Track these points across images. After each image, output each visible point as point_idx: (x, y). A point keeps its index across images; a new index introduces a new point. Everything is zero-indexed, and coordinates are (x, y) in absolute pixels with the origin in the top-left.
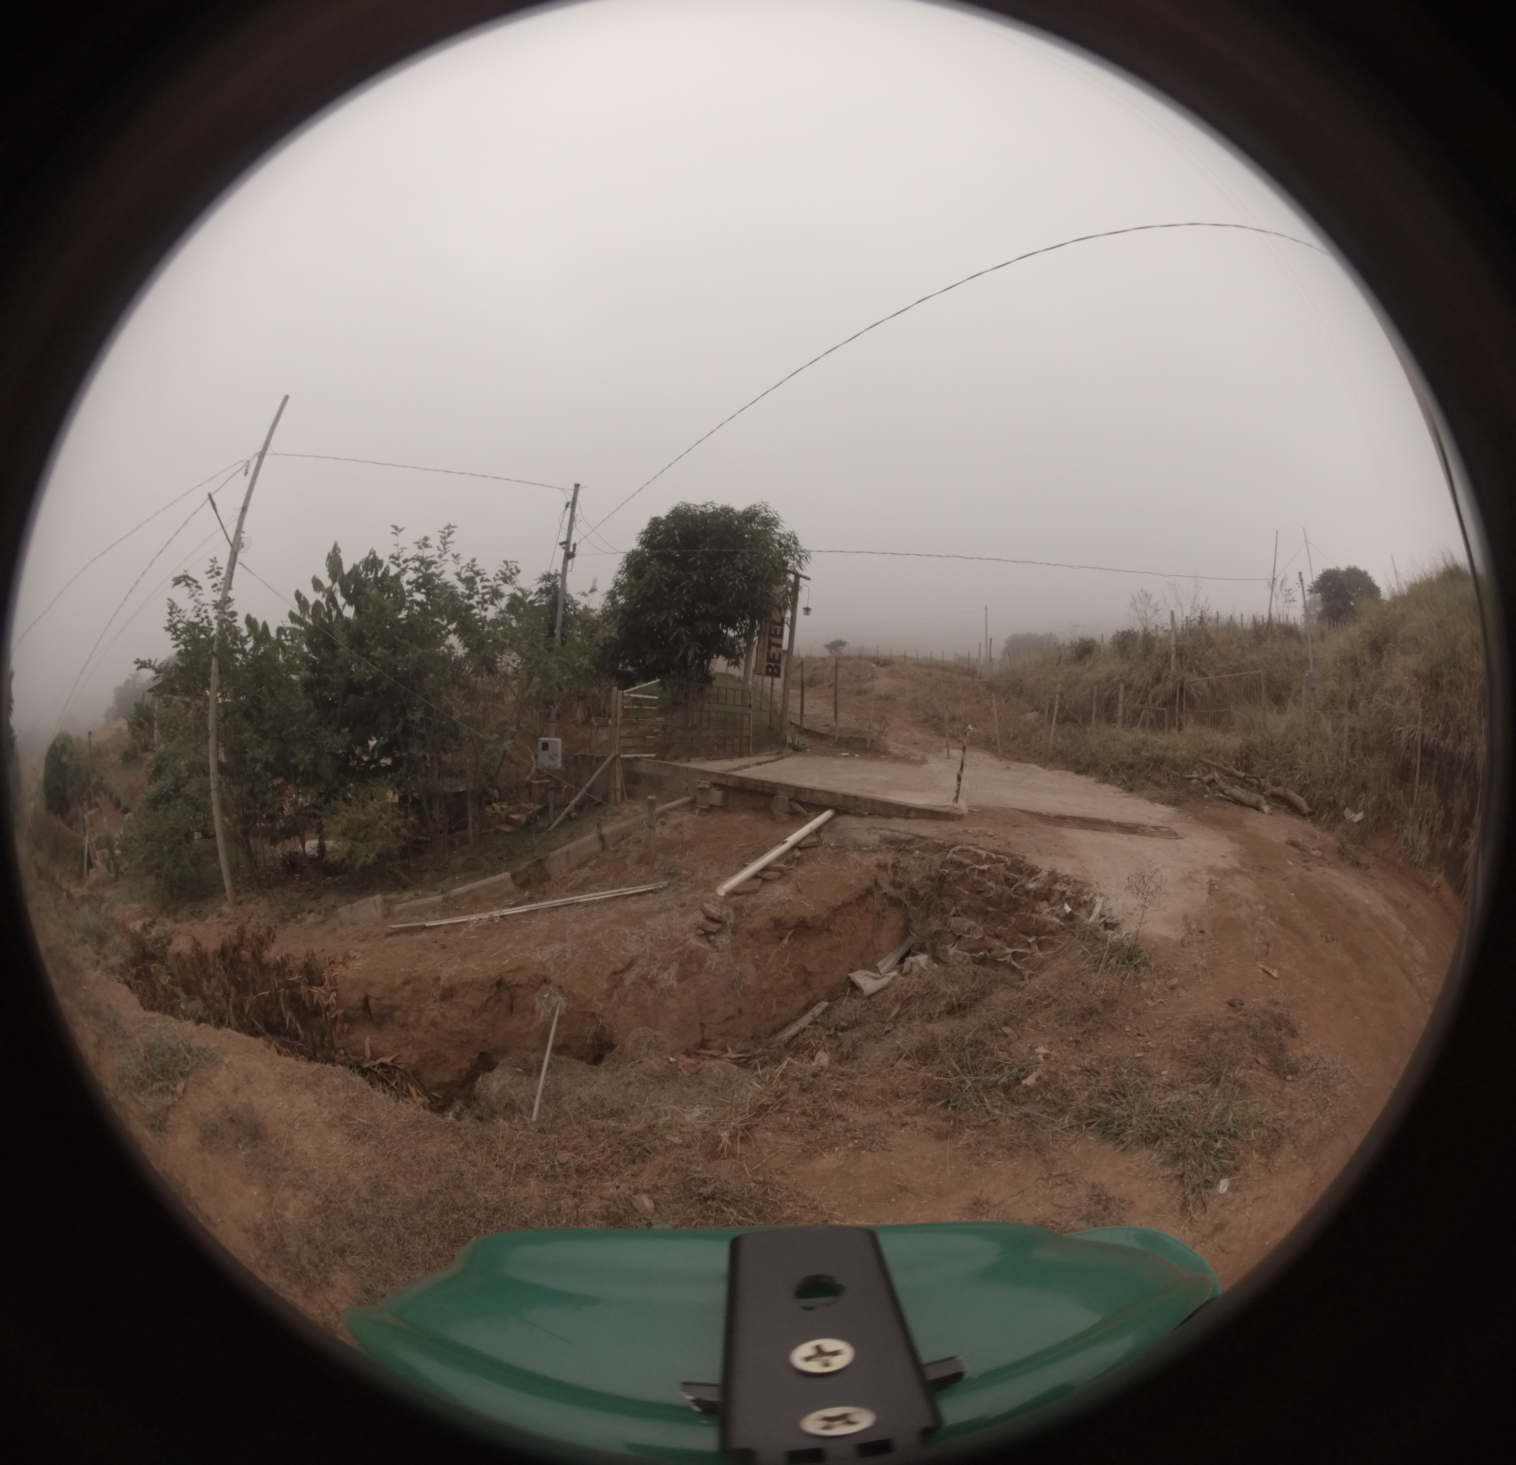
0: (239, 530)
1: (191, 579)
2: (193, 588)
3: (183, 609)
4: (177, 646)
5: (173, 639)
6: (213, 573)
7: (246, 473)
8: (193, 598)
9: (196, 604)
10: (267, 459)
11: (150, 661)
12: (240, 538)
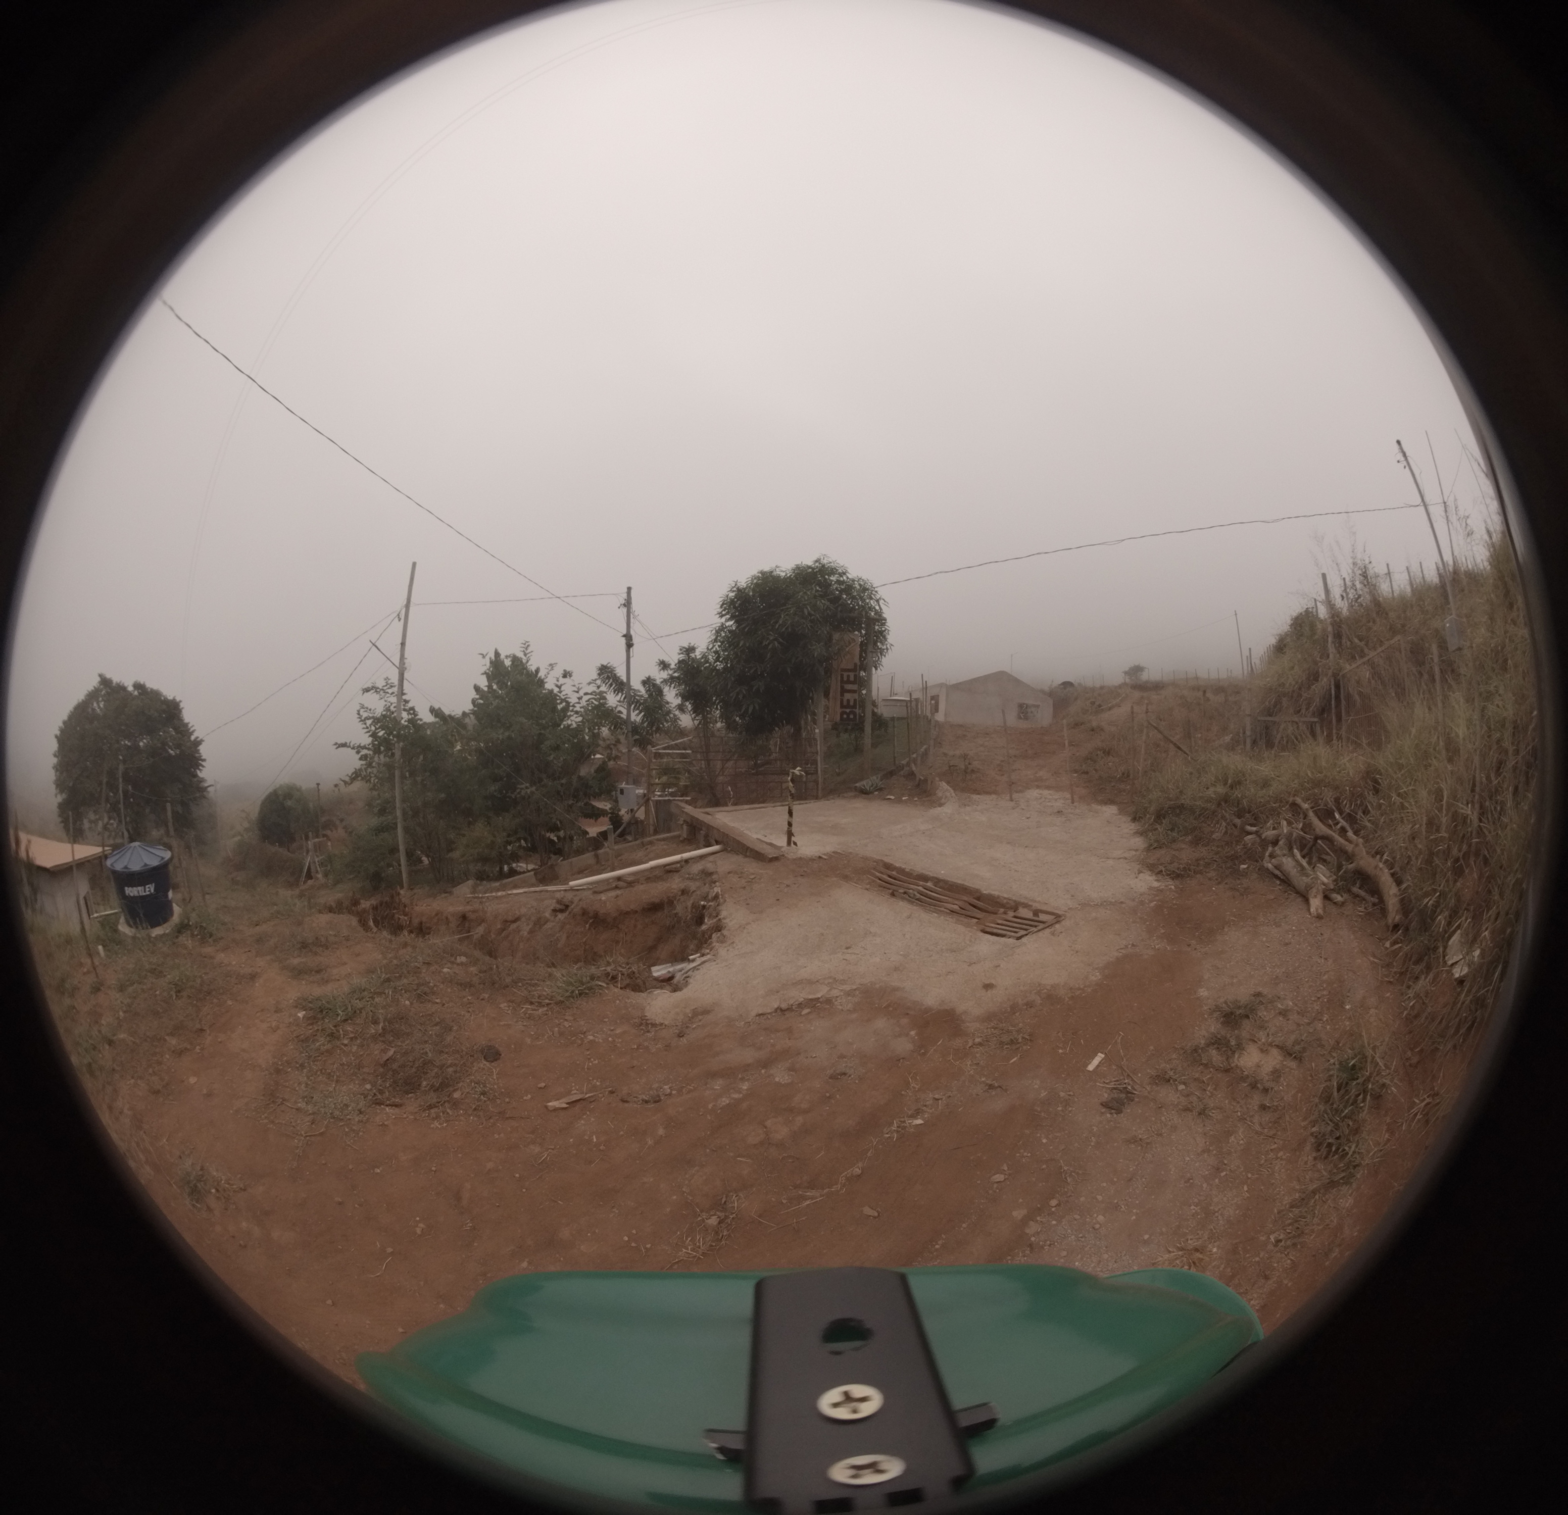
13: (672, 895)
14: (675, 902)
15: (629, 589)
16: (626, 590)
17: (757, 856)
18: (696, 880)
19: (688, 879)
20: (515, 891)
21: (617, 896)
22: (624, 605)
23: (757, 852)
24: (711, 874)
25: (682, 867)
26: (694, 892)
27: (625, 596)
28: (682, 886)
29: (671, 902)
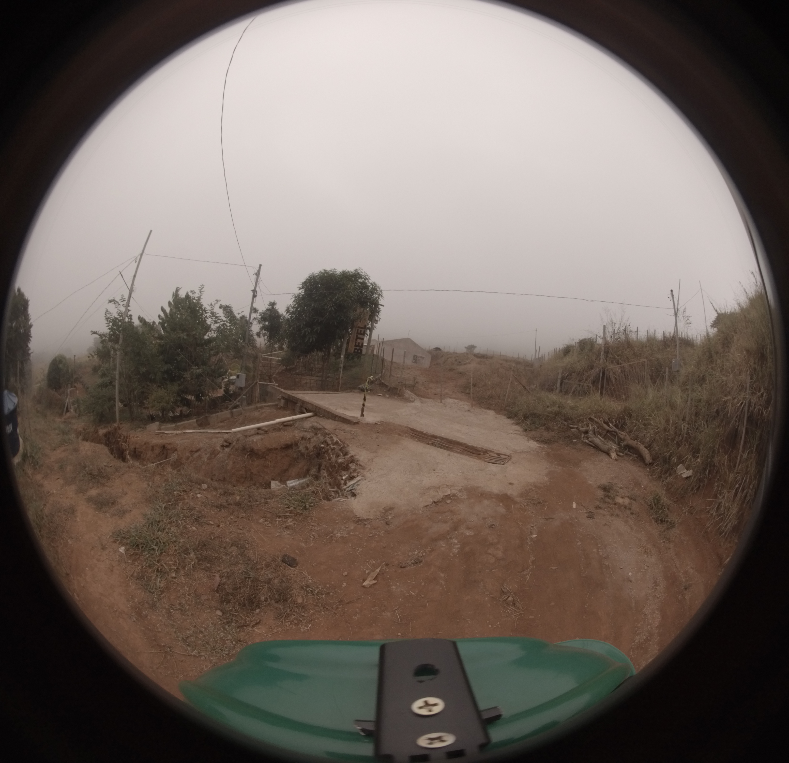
0: (133, 284)
1: (116, 301)
2: (117, 304)
3: (112, 313)
4: (108, 326)
5: (106, 324)
6: (122, 300)
7: (136, 262)
8: (117, 309)
9: (118, 311)
10: (143, 256)
11: (97, 332)
12: (133, 288)
13: (297, 440)
14: (299, 444)
15: (261, 265)
16: (258, 266)
17: (345, 420)
18: (309, 432)
19: (304, 431)
20: (187, 431)
21: (262, 439)
22: (256, 274)
23: (344, 418)
24: (320, 429)
25: (293, 424)
26: (310, 439)
27: (258, 269)
28: (302, 434)
29: (296, 445)
